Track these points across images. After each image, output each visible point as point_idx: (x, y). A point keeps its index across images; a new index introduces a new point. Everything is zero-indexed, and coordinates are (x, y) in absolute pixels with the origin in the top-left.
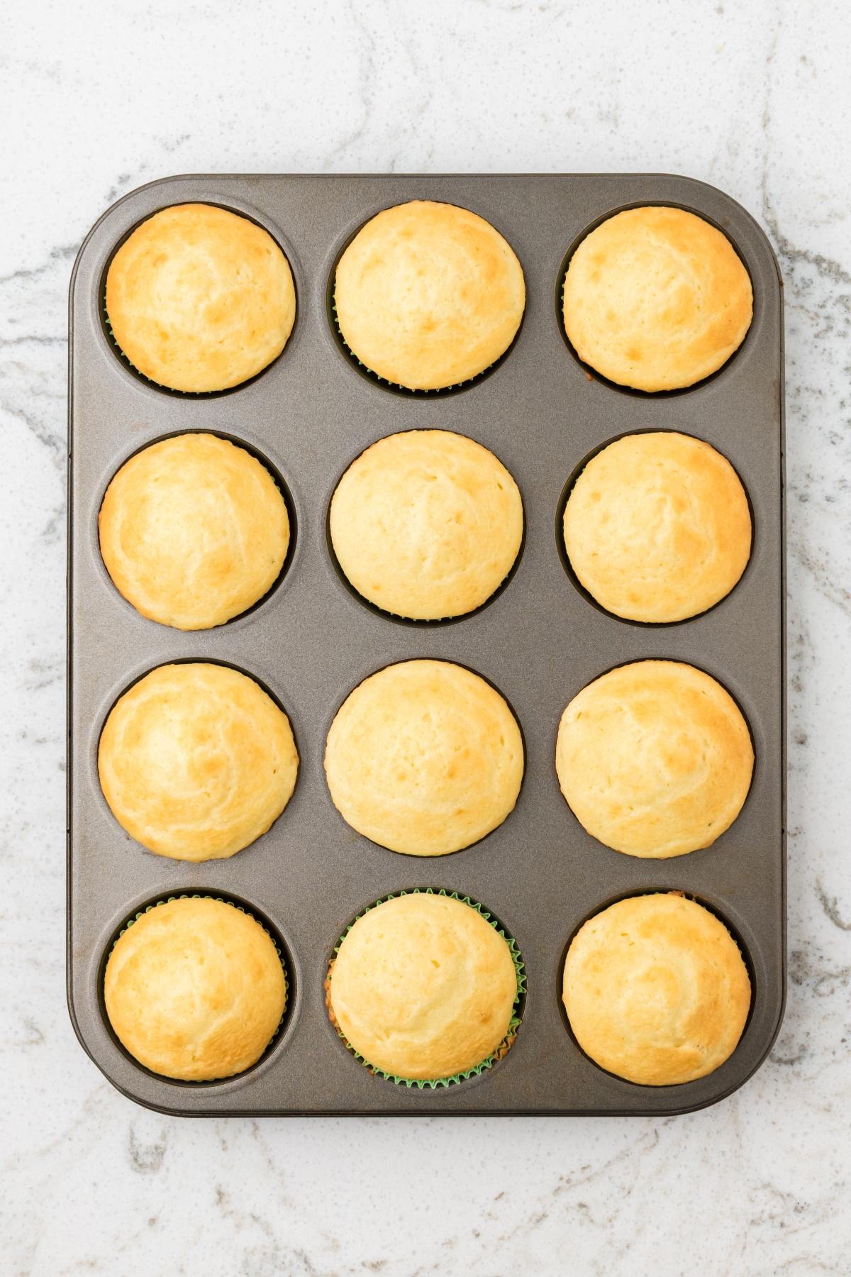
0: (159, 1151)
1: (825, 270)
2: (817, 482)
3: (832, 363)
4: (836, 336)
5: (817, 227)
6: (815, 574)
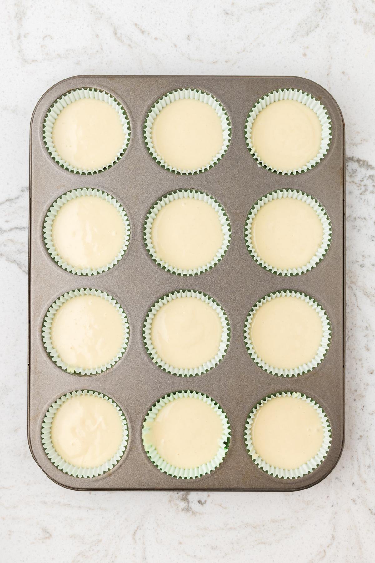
1: (362, 164)
2: (367, 258)
3: (369, 205)
4: (369, 193)
6: (370, 299)
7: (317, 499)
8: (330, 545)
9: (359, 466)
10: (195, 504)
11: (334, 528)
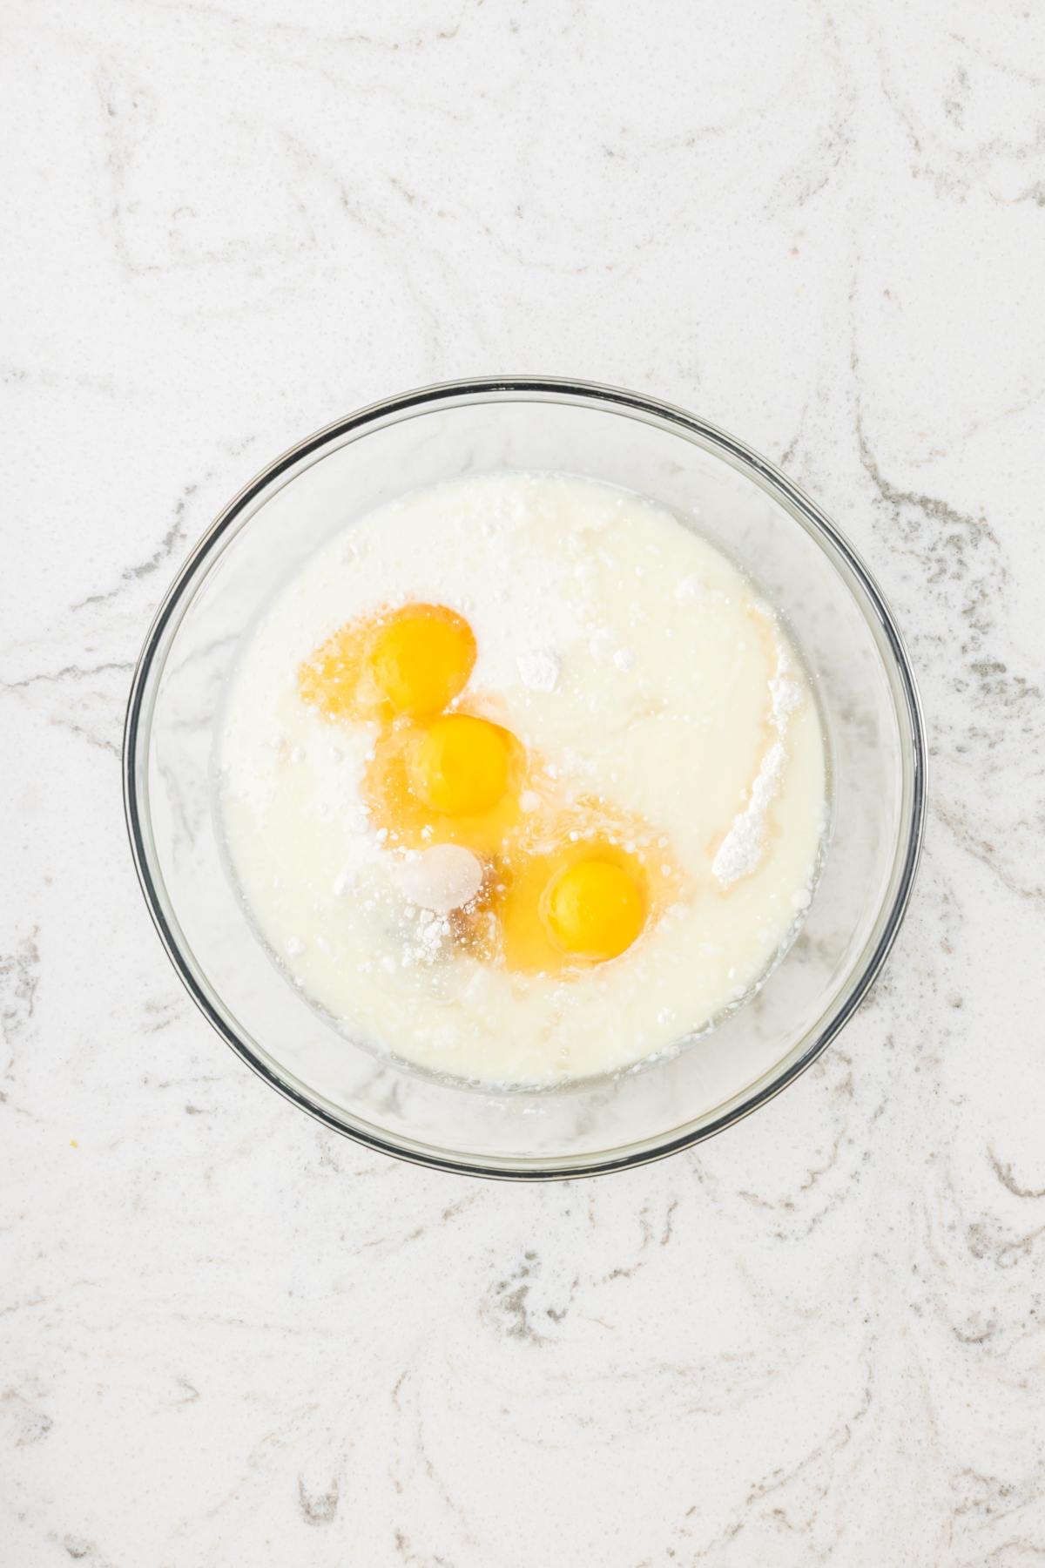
0: (331, 1500)
1: (932, 511)
2: (945, 733)
3: (949, 607)
4: (950, 579)
5: (918, 466)
6: (953, 829)
7: (829, 1304)
8: (859, 1414)
9: (929, 1227)
10: (539, 1317)
11: (870, 1373)
